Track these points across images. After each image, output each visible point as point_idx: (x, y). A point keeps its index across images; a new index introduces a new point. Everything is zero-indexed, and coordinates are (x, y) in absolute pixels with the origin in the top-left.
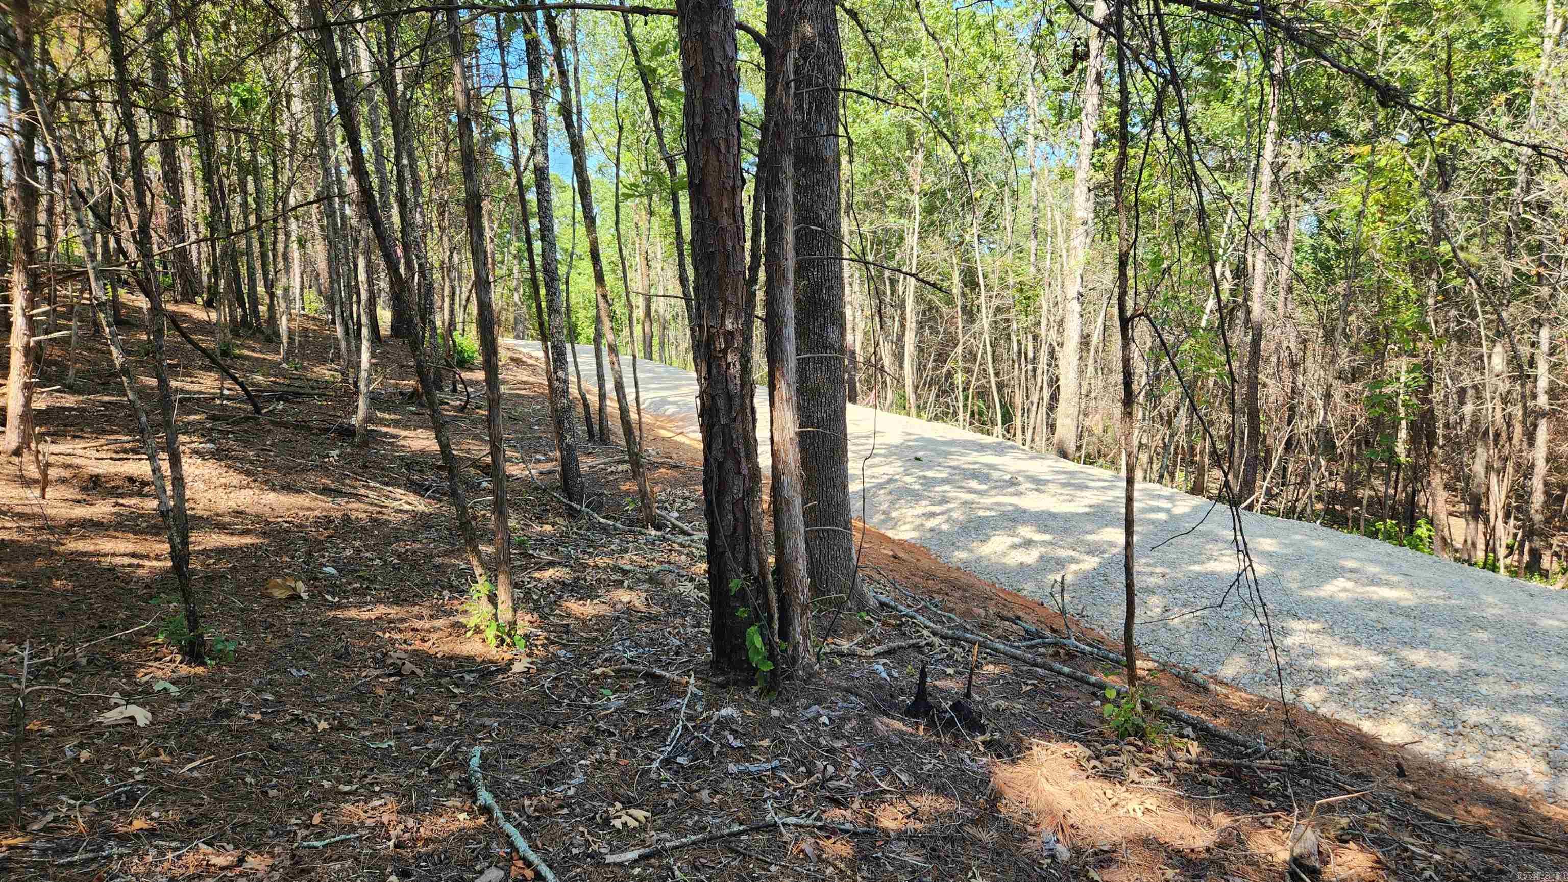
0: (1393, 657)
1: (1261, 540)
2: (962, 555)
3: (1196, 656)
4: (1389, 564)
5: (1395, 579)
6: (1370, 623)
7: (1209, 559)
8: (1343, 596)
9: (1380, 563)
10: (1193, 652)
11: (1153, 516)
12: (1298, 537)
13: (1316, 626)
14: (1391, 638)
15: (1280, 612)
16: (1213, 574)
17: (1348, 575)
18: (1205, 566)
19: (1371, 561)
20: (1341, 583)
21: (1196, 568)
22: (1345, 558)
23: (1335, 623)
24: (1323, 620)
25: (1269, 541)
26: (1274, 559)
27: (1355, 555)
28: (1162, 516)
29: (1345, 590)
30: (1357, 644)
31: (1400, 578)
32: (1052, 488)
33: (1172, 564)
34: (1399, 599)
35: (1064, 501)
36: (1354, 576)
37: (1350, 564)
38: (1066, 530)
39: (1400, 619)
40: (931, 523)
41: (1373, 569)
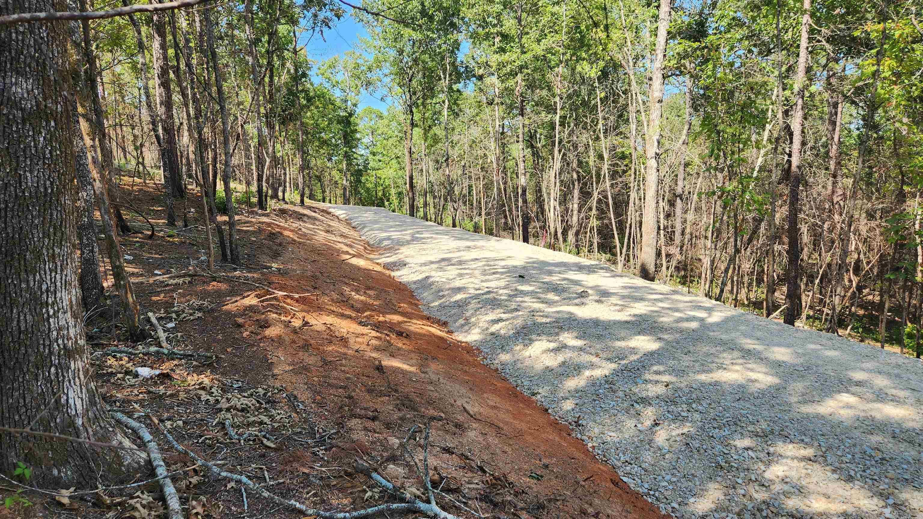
0: (891, 501)
1: (776, 349)
2: (505, 357)
3: (670, 482)
4: (898, 376)
5: (902, 394)
6: (869, 451)
7: (719, 368)
8: (845, 414)
9: (889, 375)
10: (668, 477)
11: (686, 325)
12: (812, 346)
13: (809, 452)
14: (891, 473)
15: (772, 432)
16: (716, 384)
17: (854, 389)
18: (711, 375)
19: (880, 373)
20: (846, 398)
21: (703, 377)
22: (854, 369)
23: (829, 448)
24: (816, 444)
25: (783, 350)
26: (782, 369)
27: (864, 365)
28: (694, 325)
29: (848, 406)
30: (850, 479)
31: (907, 393)
32: (614, 300)
33: (680, 372)
34: (904, 419)
35: (615, 311)
36: (858, 389)
37: (859, 376)
38: (599, 337)
39: (903, 446)
40: (494, 328)
41: (881, 382)
